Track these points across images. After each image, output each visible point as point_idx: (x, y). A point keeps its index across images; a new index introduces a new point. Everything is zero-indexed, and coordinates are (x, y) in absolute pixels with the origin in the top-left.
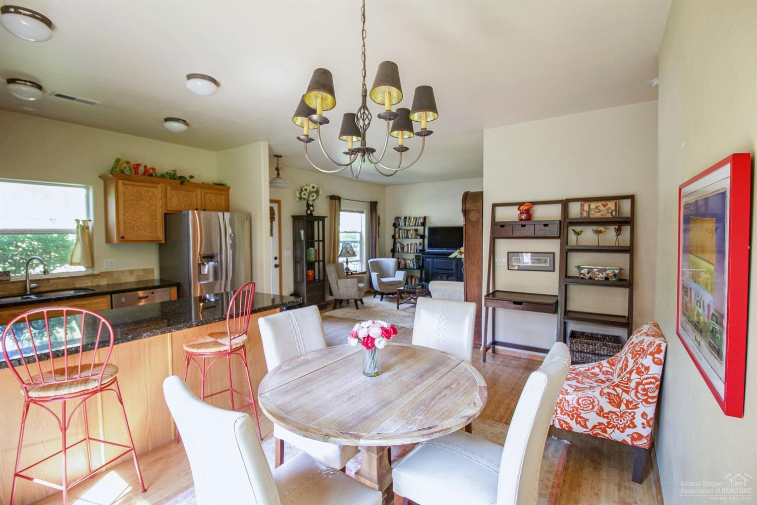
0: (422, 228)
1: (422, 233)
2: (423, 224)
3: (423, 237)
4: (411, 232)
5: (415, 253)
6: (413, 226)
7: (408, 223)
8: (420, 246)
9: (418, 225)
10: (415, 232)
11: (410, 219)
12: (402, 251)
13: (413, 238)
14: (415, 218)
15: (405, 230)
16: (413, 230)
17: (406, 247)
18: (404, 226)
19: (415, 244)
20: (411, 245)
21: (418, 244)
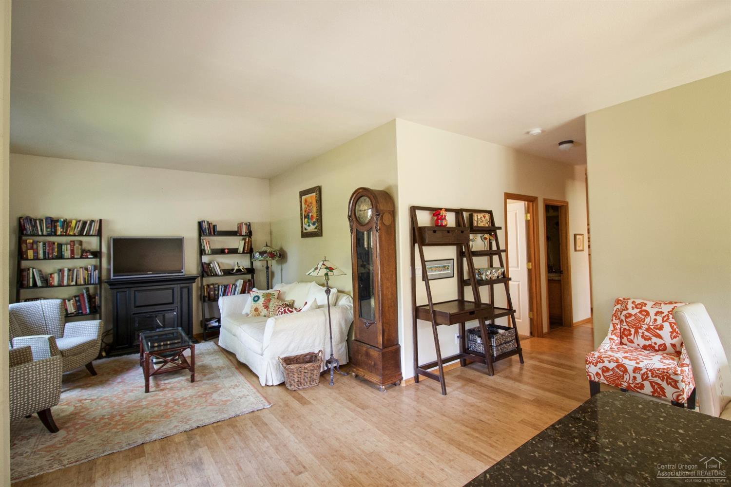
0: (96, 239)
1: (94, 247)
2: (99, 234)
3: (97, 254)
4: (69, 246)
5: (81, 285)
6: (74, 235)
7: (62, 230)
8: (95, 270)
9: (89, 233)
10: (80, 247)
11: (66, 224)
12: (45, 285)
13: (76, 257)
14: (81, 222)
15: (54, 243)
16: (75, 242)
17: (56, 276)
18: (49, 235)
19: (80, 268)
20: (69, 270)
21: (87, 269)
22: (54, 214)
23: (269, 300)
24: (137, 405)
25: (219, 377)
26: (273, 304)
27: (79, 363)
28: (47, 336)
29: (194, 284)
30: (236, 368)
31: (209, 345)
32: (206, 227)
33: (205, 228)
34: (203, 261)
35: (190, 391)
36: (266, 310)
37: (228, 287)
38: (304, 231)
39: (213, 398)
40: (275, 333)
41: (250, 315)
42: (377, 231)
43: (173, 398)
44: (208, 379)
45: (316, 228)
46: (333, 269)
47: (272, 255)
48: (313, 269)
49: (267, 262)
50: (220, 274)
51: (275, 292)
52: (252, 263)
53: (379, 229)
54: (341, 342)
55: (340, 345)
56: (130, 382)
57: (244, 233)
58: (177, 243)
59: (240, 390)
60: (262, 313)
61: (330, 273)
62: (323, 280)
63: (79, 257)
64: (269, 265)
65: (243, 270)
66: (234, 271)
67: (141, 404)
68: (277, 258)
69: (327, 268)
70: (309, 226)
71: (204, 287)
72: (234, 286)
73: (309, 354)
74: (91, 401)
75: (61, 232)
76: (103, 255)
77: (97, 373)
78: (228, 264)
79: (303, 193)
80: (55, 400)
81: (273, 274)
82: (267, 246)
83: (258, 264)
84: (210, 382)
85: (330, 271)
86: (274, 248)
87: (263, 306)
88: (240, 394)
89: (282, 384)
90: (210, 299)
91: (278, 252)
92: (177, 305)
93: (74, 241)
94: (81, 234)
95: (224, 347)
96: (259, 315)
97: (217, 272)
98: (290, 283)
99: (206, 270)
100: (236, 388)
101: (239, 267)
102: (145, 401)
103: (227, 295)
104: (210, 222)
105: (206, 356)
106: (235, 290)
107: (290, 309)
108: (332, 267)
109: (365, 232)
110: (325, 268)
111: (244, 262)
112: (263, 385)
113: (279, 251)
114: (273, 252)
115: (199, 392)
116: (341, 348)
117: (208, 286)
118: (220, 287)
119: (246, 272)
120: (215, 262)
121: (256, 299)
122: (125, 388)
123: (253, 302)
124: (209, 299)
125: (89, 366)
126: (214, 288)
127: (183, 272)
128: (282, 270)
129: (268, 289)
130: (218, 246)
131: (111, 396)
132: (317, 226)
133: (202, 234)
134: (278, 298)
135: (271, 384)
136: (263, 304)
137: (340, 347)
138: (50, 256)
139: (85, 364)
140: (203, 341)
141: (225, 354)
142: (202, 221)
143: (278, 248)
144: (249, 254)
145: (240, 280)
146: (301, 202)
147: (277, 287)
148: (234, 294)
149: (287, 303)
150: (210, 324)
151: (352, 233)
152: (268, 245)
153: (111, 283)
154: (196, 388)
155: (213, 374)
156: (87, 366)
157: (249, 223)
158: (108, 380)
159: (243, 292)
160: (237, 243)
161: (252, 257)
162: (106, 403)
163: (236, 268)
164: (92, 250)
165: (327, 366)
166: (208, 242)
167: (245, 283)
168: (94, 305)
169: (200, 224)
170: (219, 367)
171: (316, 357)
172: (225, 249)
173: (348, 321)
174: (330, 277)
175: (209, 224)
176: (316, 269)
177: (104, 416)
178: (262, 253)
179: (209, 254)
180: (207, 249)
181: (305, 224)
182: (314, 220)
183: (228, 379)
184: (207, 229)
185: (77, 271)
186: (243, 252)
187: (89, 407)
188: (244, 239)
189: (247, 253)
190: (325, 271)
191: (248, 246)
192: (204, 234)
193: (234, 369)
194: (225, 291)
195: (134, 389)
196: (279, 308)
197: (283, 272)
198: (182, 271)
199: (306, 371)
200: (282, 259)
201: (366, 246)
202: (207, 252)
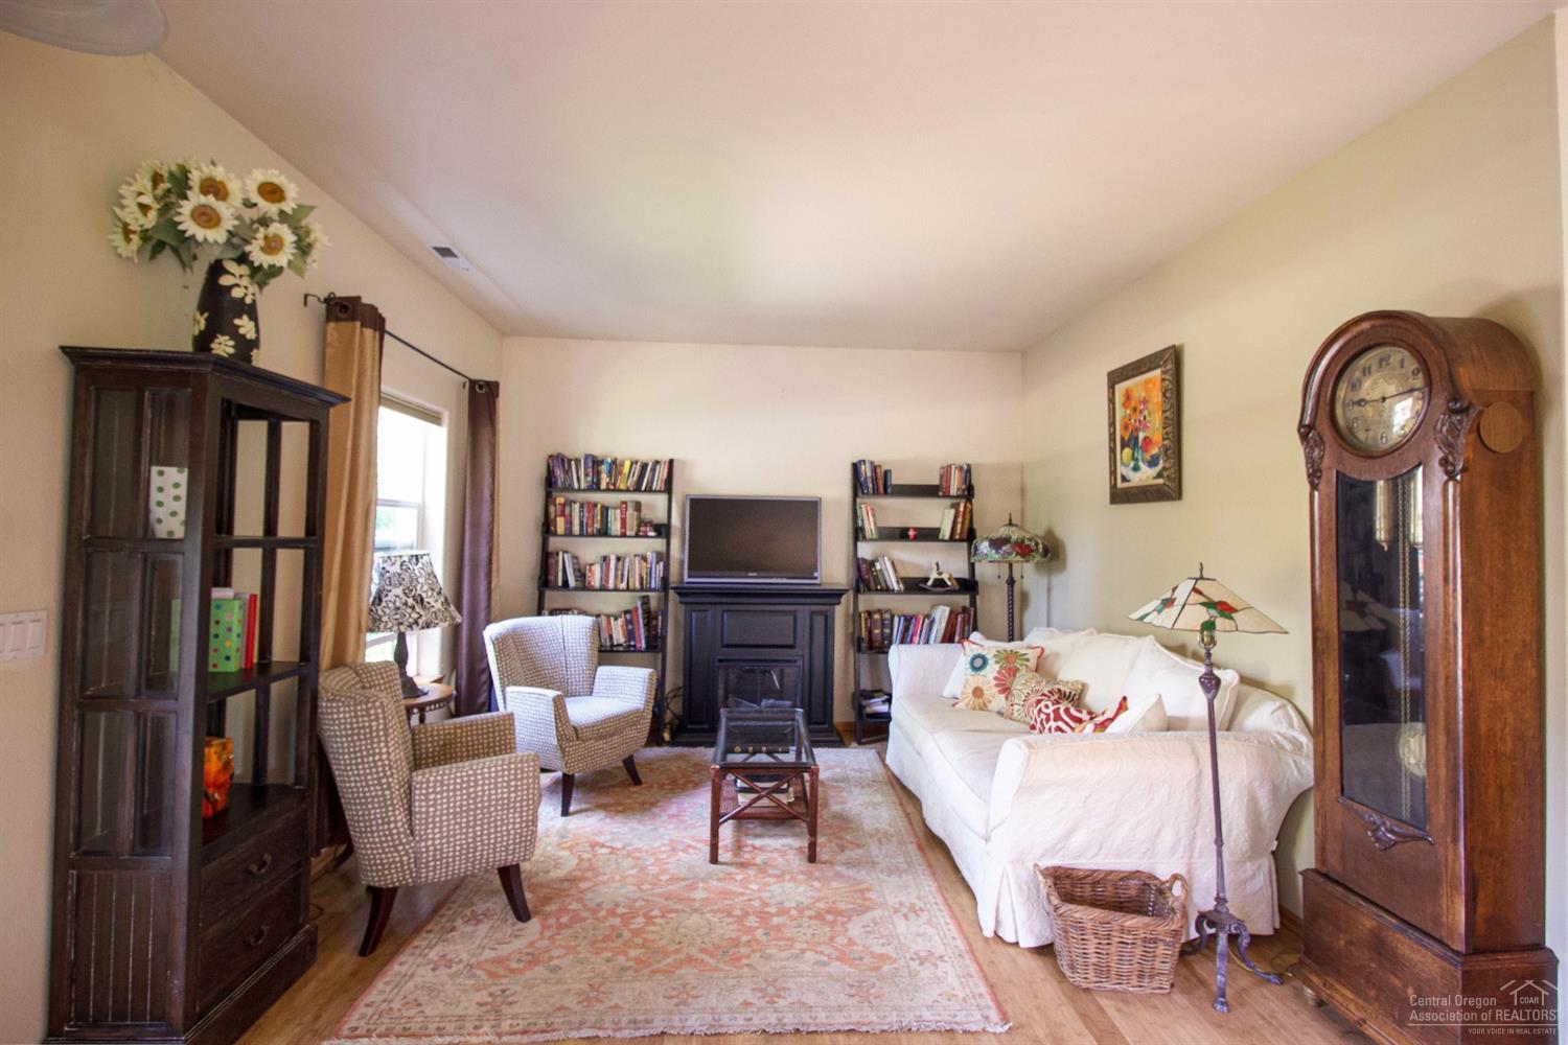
0: (662, 499)
1: (660, 516)
2: (668, 488)
3: (663, 530)
4: (618, 511)
5: (634, 590)
6: (627, 490)
7: (608, 480)
8: (657, 563)
9: (651, 487)
10: (636, 514)
11: (615, 465)
12: (580, 584)
13: (628, 533)
14: (639, 464)
15: (595, 505)
16: (629, 504)
17: (597, 569)
18: (590, 489)
19: (635, 556)
20: (618, 559)
21: (644, 558)
22: (597, 450)
23: (1013, 672)
24: (686, 895)
25: (874, 864)
26: (1023, 685)
27: (609, 756)
28: (552, 693)
29: (837, 608)
30: (920, 848)
31: (864, 758)
32: (869, 474)
33: (866, 478)
34: (860, 555)
35: (802, 889)
36: (1003, 696)
37: (914, 620)
38: (1120, 484)
39: (850, 934)
40: (1026, 790)
41: (961, 705)
42: (1451, 476)
43: (760, 899)
44: (848, 864)
45: (1159, 475)
46: (1235, 611)
47: (1024, 550)
48: (1156, 603)
49: (1011, 565)
50: (896, 588)
51: (1029, 651)
52: (972, 567)
53: (1464, 470)
54: (1253, 853)
55: (1249, 864)
56: (690, 822)
57: (953, 491)
58: (805, 512)
59: (922, 931)
60: (993, 703)
61: (1220, 622)
62: (1194, 641)
63: (633, 533)
64: (1016, 576)
65: (949, 583)
66: (930, 583)
67: (693, 895)
68: (1038, 558)
69: (1210, 604)
70: (1136, 469)
71: (860, 616)
72: (927, 621)
73: (1136, 874)
74: (611, 853)
75: (608, 484)
76: (673, 530)
77: (643, 780)
78: (916, 566)
79: (1116, 377)
80: (525, 851)
81: (1025, 597)
82: (1010, 524)
83: (988, 571)
84: (851, 872)
85: (1222, 615)
86: (1031, 531)
87: (996, 685)
88: (920, 947)
89: (1046, 951)
90: (873, 646)
91: (1040, 541)
92: (801, 653)
93: (625, 503)
94: (637, 489)
95: (897, 773)
96: (983, 708)
97: (890, 584)
98: (1076, 630)
99: (865, 578)
100: (912, 916)
101: (940, 574)
102: (704, 889)
103: (911, 642)
104: (876, 464)
105: (853, 789)
106: (930, 630)
107: (1073, 711)
108: (1230, 602)
109: (1381, 484)
110: (1203, 604)
111: (950, 563)
112: (988, 932)
113: (1043, 538)
114: (1027, 542)
115: (818, 900)
116: (1253, 877)
117: (870, 613)
118: (896, 619)
119: (957, 588)
120: (886, 558)
121: (978, 663)
122: (676, 836)
123: (970, 670)
124: (871, 647)
125: (629, 763)
126: (883, 620)
127: (816, 578)
128: (1049, 590)
129: (1011, 639)
130: (894, 522)
131: (647, 852)
132: (1164, 469)
133: (860, 494)
134: (1036, 671)
135: (1010, 938)
136: (996, 678)
137: (1249, 872)
138: (590, 530)
139: (623, 757)
140: (854, 744)
141: (897, 795)
142: (860, 462)
143: (1040, 531)
144: (965, 545)
145: (941, 607)
146: (1112, 401)
147: (1037, 638)
148: (927, 642)
149: (1062, 688)
150: (869, 705)
151: (1314, 487)
152: (1014, 522)
153: (683, 592)
154: (816, 884)
155: (860, 851)
156: (625, 761)
157: (968, 465)
158: (653, 804)
159: (948, 638)
160: (938, 515)
161: (972, 552)
162: (633, 868)
163: (934, 576)
164: (656, 522)
165: (1199, 928)
166: (872, 509)
167: (953, 615)
168: (654, 632)
169: (856, 467)
170: (877, 831)
171: (1161, 892)
172: (907, 529)
173: (1284, 789)
174: (1218, 635)
175: (875, 468)
176: (1168, 603)
177: (617, 905)
178: (997, 544)
179: (871, 540)
180: (870, 527)
181: (1122, 463)
182: (1155, 451)
183: (894, 879)
184: (870, 480)
185: (631, 561)
186: (952, 539)
187: (601, 870)
188: (955, 506)
189: (961, 540)
190: (1203, 614)
191: (963, 523)
192: (863, 493)
193: (912, 849)
194: (906, 629)
195: (694, 844)
196: (1039, 702)
197: (1054, 593)
198: (816, 574)
199: (1128, 938)
200: (1051, 559)
201: (1381, 535)
202: (868, 535)
